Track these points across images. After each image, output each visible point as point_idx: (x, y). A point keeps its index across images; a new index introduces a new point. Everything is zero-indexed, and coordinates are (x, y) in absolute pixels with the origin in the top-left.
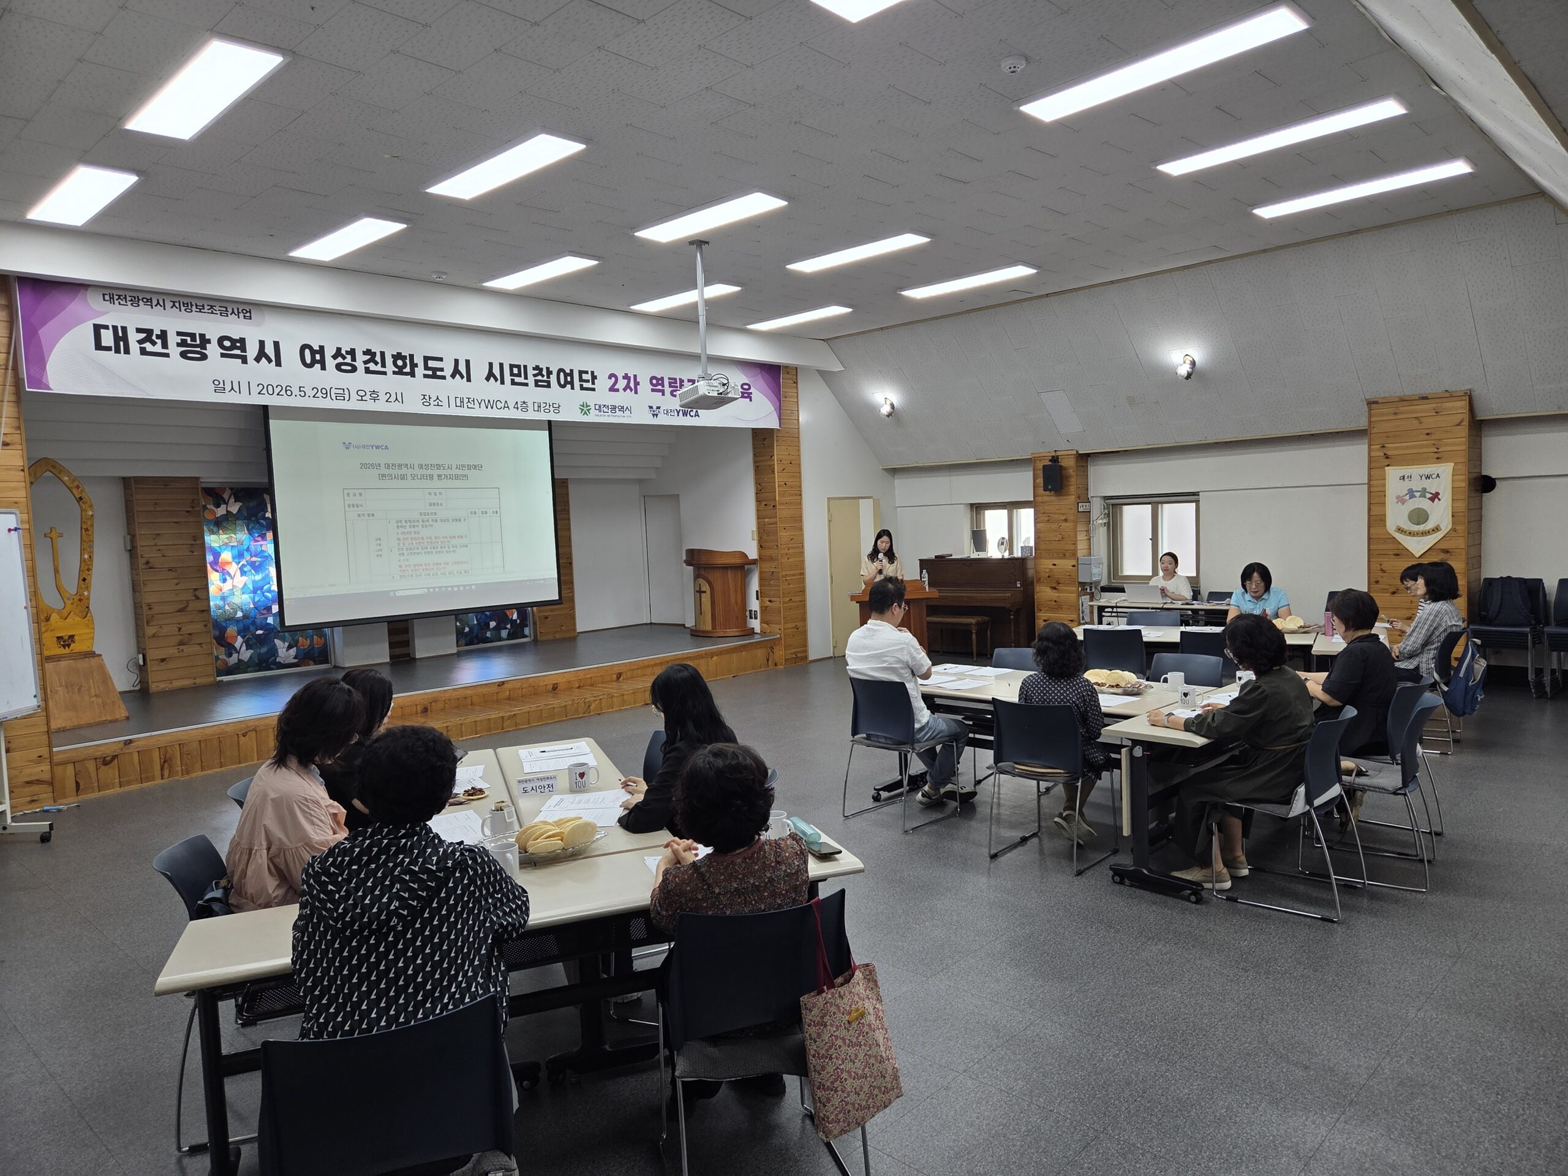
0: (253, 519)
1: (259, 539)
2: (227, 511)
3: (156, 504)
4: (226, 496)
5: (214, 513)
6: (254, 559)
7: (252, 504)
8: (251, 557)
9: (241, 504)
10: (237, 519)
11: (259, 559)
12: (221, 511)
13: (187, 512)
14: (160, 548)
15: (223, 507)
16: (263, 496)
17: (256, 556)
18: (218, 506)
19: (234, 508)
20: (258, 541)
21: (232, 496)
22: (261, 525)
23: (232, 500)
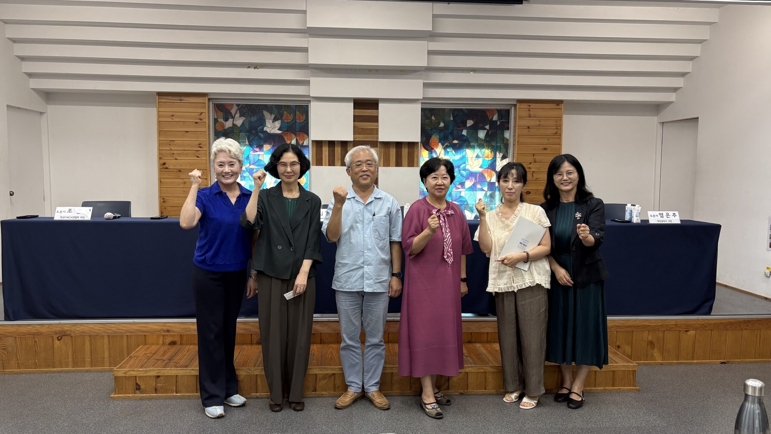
0: (253, 132)
1: (257, 149)
2: (233, 124)
3: (173, 116)
4: (233, 111)
5: (223, 126)
6: (252, 167)
7: (254, 119)
8: (250, 165)
9: (244, 118)
10: (241, 131)
11: (256, 167)
12: (228, 124)
13: (196, 123)
14: (173, 152)
15: (231, 120)
16: (263, 112)
17: (253, 164)
18: (226, 120)
19: (239, 122)
20: (257, 151)
21: (238, 111)
22: (260, 138)
23: (238, 115)
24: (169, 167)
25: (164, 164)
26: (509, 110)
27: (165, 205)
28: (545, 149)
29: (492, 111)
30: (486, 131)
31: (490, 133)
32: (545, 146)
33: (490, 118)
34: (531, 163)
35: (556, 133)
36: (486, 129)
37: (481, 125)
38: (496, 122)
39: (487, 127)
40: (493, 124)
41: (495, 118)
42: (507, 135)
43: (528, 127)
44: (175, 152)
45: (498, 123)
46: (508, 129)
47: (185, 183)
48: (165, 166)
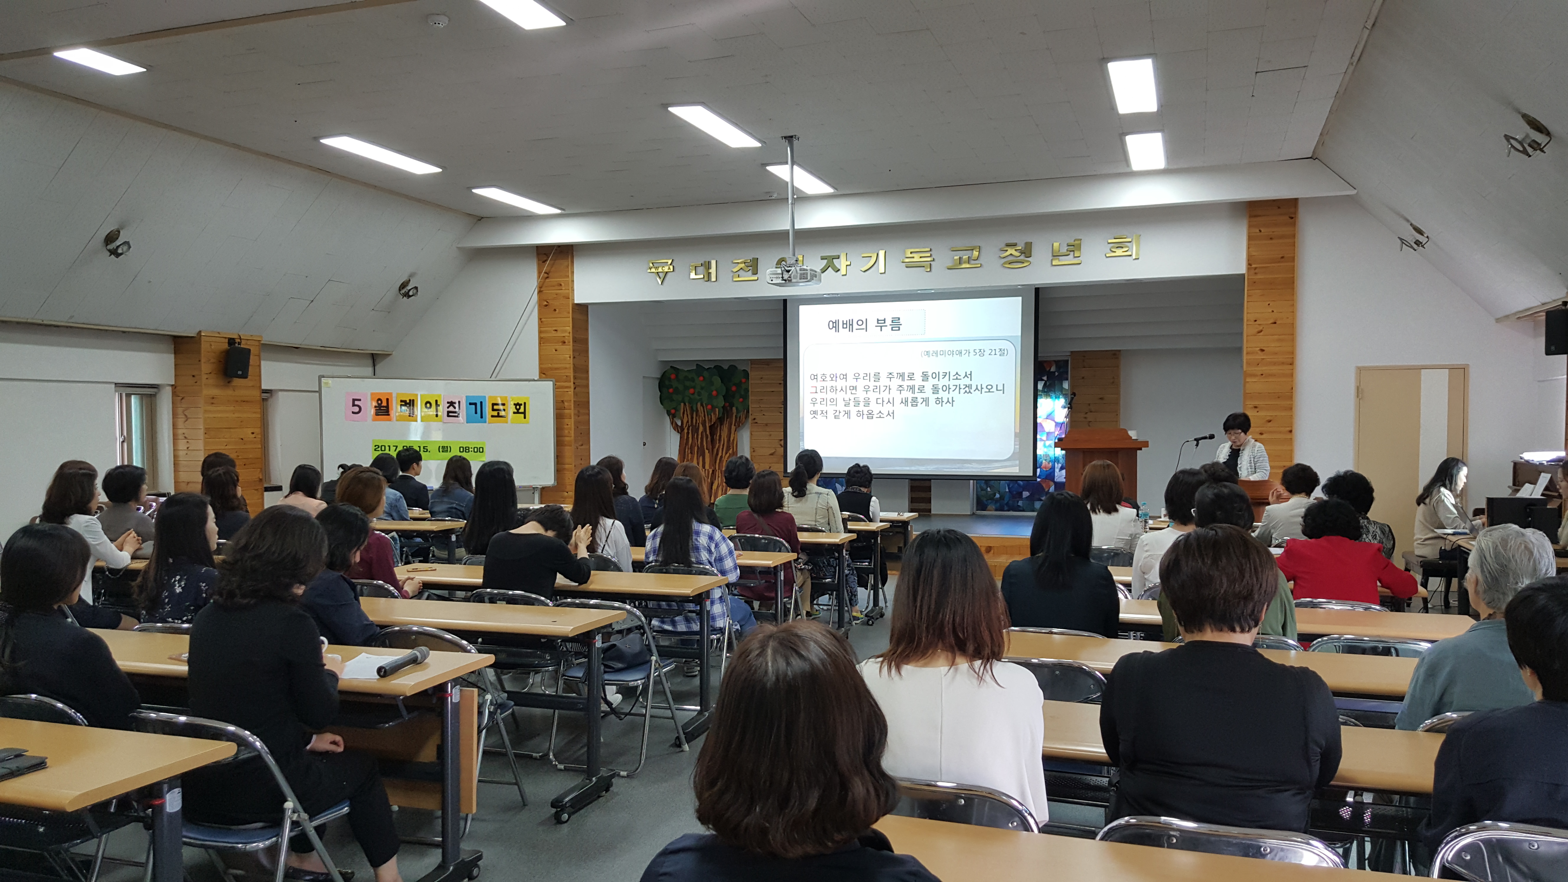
13: (779, 384)
24: (759, 422)
25: (754, 419)
26: (1067, 361)
27: (754, 454)
28: (1101, 399)
29: (1049, 363)
30: (1043, 382)
31: (1048, 384)
32: (1101, 396)
33: (1048, 369)
34: (1086, 413)
35: (1113, 382)
36: (1043, 380)
37: (1039, 377)
38: (1054, 372)
39: (1045, 378)
40: (1050, 375)
41: (1053, 369)
42: (1066, 385)
43: (1083, 378)
44: (762, 409)
45: (1057, 374)
46: (1067, 379)
47: (770, 435)
48: (755, 421)
